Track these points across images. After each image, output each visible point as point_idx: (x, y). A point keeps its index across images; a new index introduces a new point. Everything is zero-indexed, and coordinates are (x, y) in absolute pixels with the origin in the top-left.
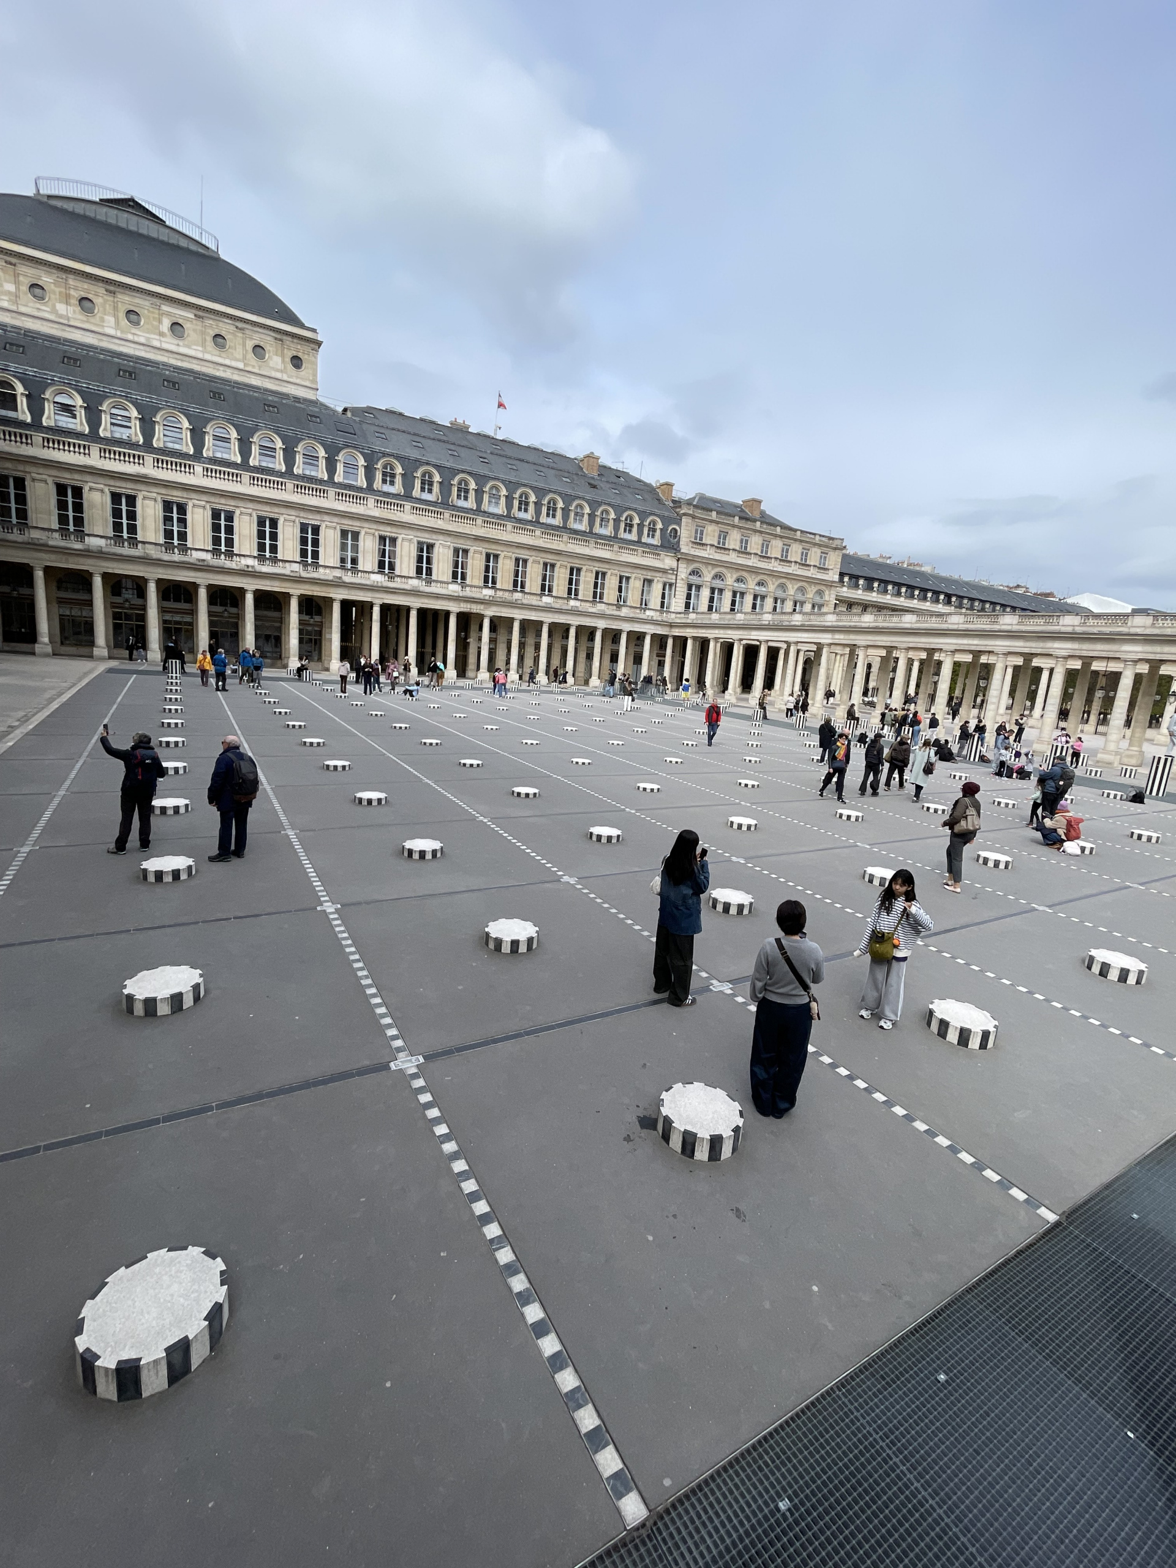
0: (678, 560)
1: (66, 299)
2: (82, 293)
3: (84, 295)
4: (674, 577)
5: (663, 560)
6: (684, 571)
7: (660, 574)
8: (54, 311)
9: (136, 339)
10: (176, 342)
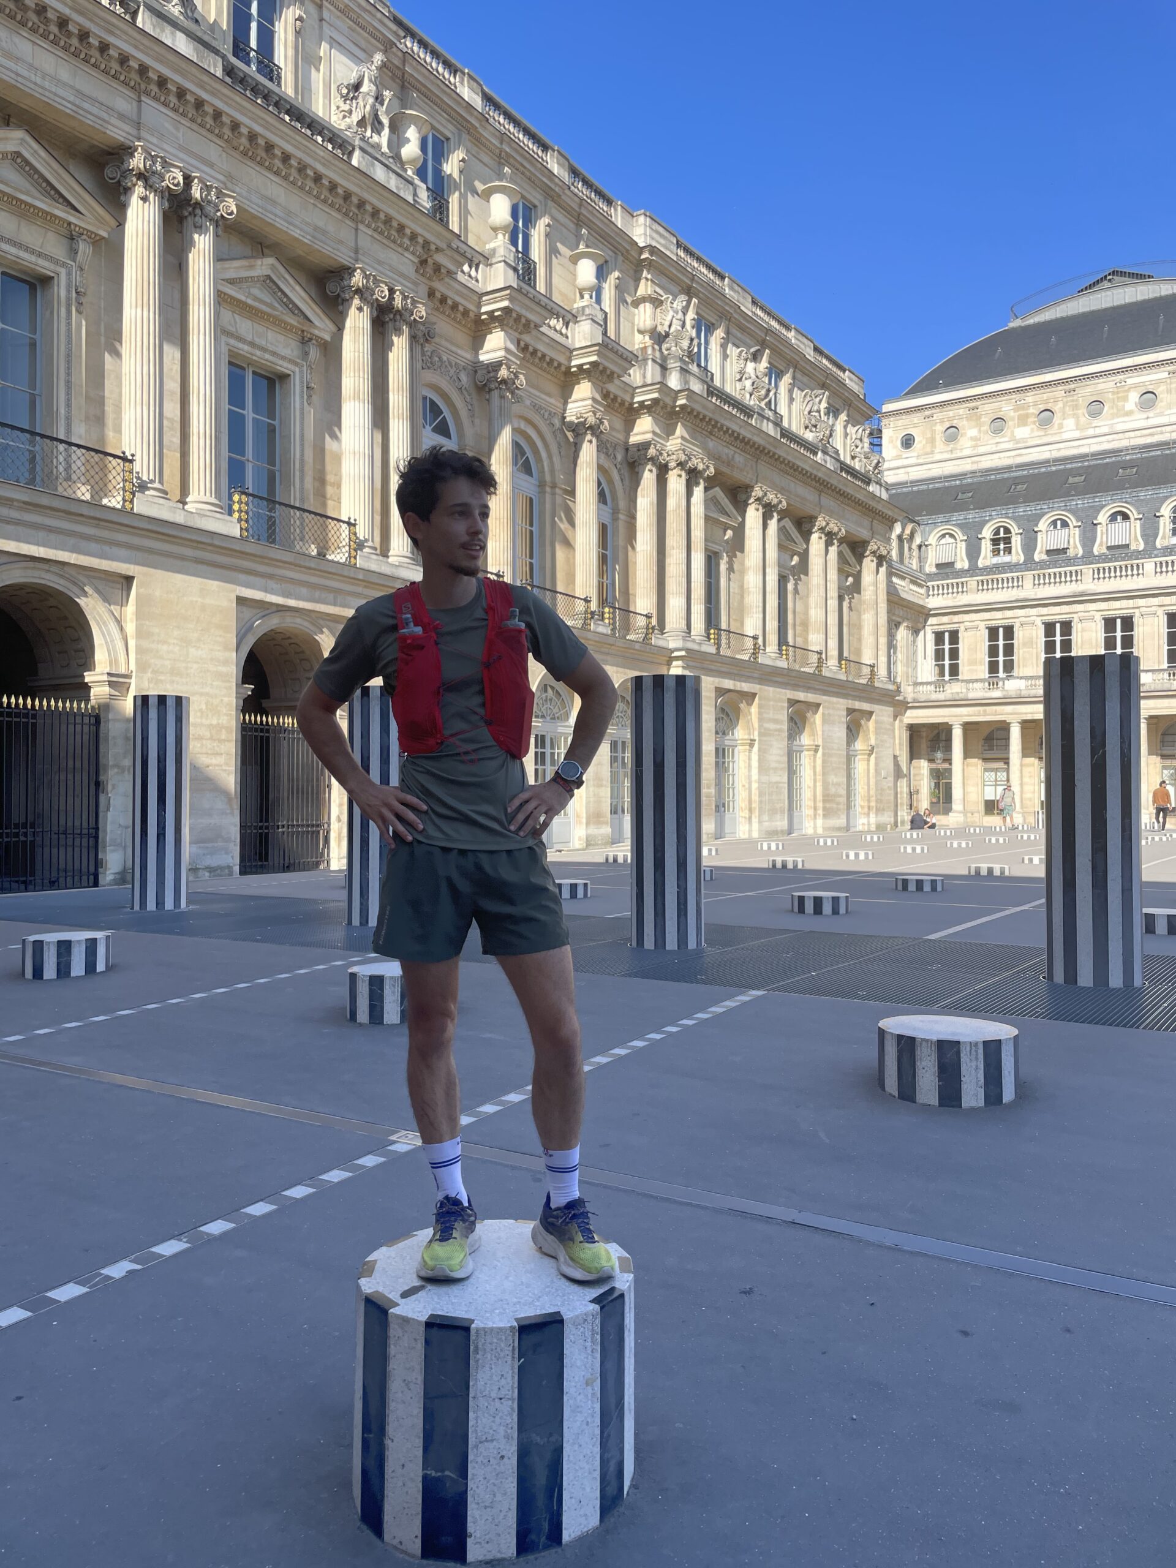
1: (1023, 421)
2: (1041, 406)
3: (1042, 407)
8: (1013, 439)
9: (1098, 431)
10: (1144, 415)
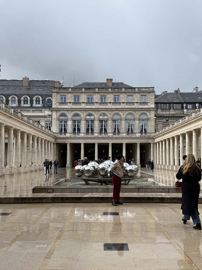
0: (52, 111)
4: (51, 118)
5: (44, 112)
6: (55, 115)
7: (43, 118)
